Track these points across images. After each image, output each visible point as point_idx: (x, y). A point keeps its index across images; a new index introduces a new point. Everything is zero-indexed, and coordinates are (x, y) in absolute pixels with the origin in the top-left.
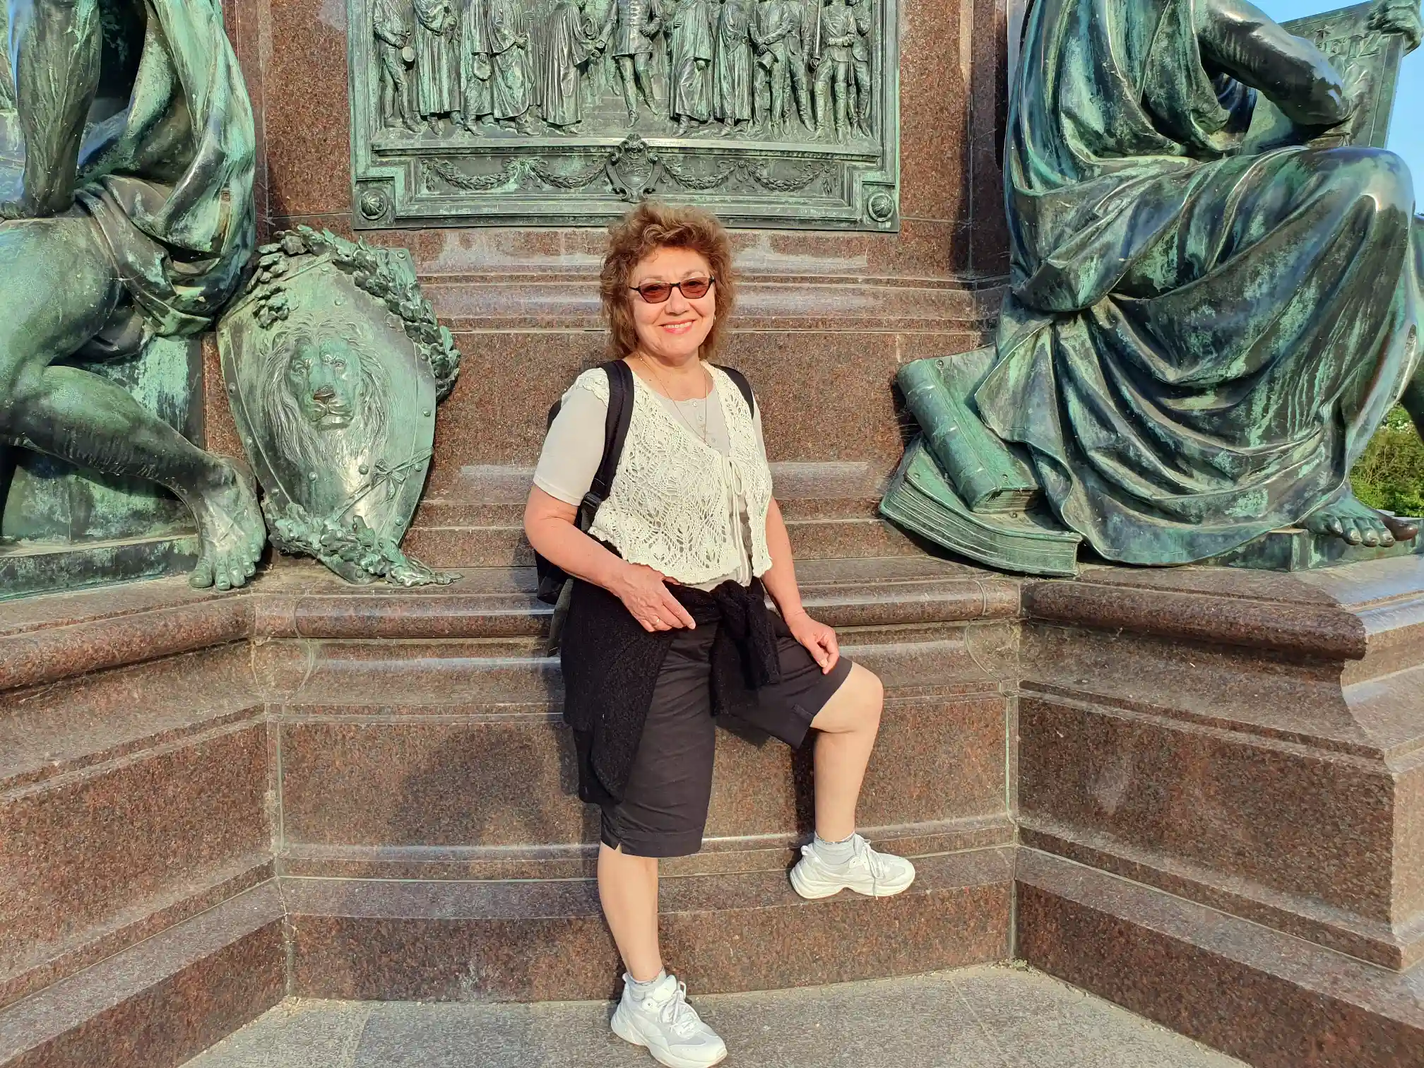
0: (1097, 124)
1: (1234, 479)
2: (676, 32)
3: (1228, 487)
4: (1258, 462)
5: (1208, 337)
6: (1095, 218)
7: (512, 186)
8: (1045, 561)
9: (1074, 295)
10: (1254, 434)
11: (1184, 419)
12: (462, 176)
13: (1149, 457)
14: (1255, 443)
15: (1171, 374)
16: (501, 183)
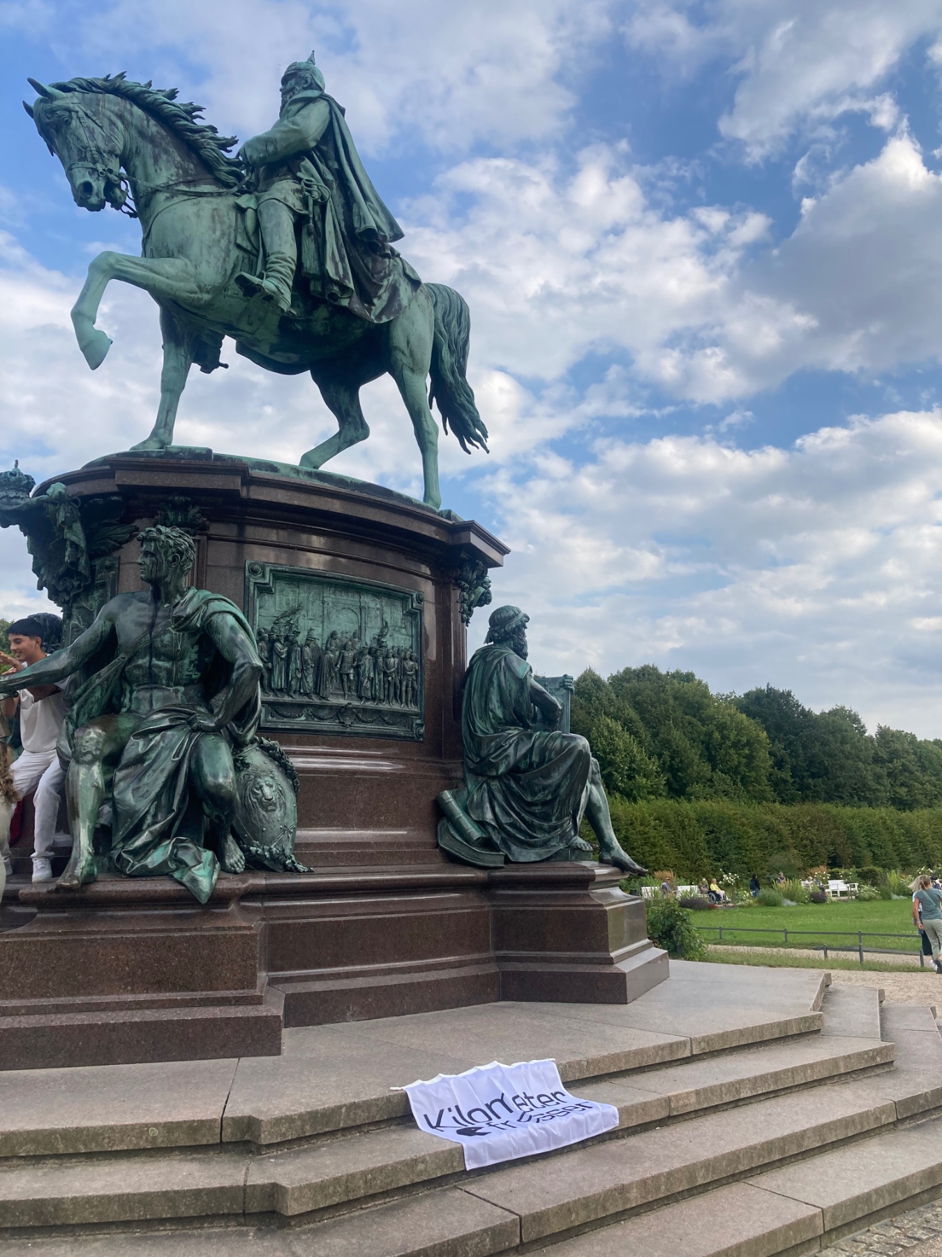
0: (501, 715)
1: (549, 833)
2: (363, 667)
3: (547, 836)
4: (555, 828)
5: (541, 788)
6: (503, 746)
7: (303, 718)
8: (494, 862)
9: (497, 771)
10: (553, 819)
11: (533, 814)
12: (285, 713)
13: (524, 826)
14: (554, 822)
15: (529, 799)
16: (300, 716)
